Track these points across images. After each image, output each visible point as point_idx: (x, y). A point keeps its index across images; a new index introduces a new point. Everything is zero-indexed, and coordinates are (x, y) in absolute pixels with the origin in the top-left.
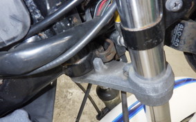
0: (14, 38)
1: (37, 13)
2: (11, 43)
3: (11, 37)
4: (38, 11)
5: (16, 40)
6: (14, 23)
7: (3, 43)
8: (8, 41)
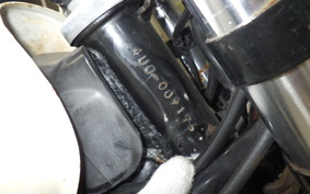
0: (122, 175)
1: (151, 130)
2: (118, 182)
3: (118, 173)
4: (152, 127)
5: (125, 177)
6: (121, 152)
7: (108, 184)
8: (115, 180)
